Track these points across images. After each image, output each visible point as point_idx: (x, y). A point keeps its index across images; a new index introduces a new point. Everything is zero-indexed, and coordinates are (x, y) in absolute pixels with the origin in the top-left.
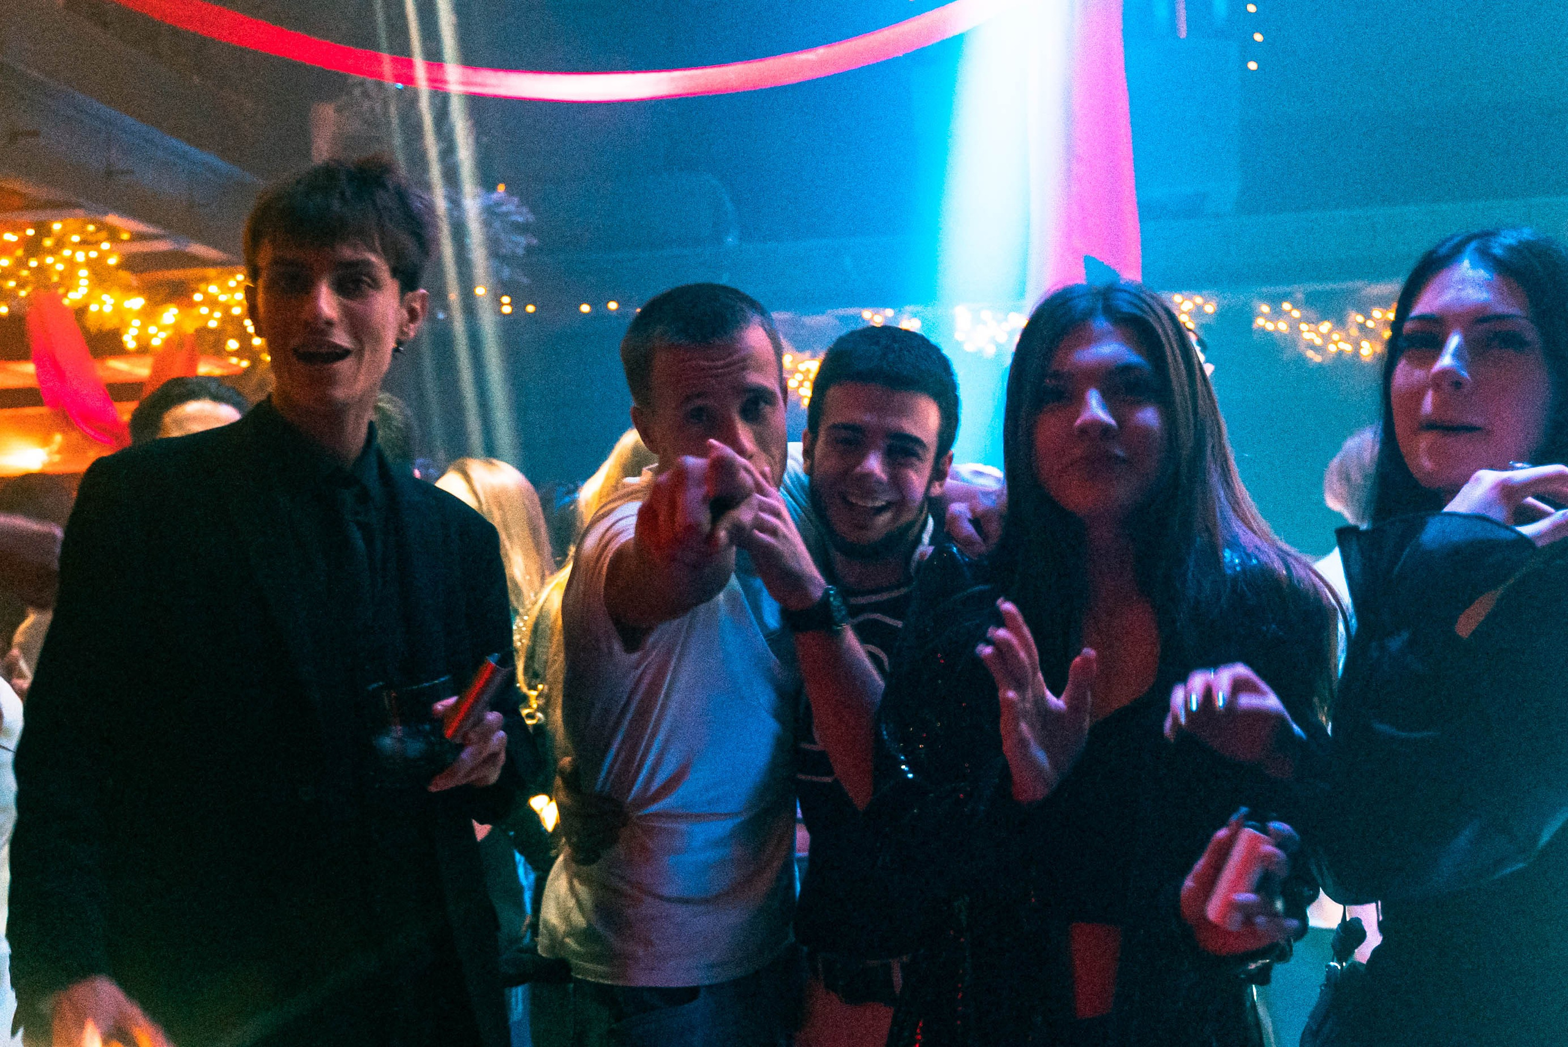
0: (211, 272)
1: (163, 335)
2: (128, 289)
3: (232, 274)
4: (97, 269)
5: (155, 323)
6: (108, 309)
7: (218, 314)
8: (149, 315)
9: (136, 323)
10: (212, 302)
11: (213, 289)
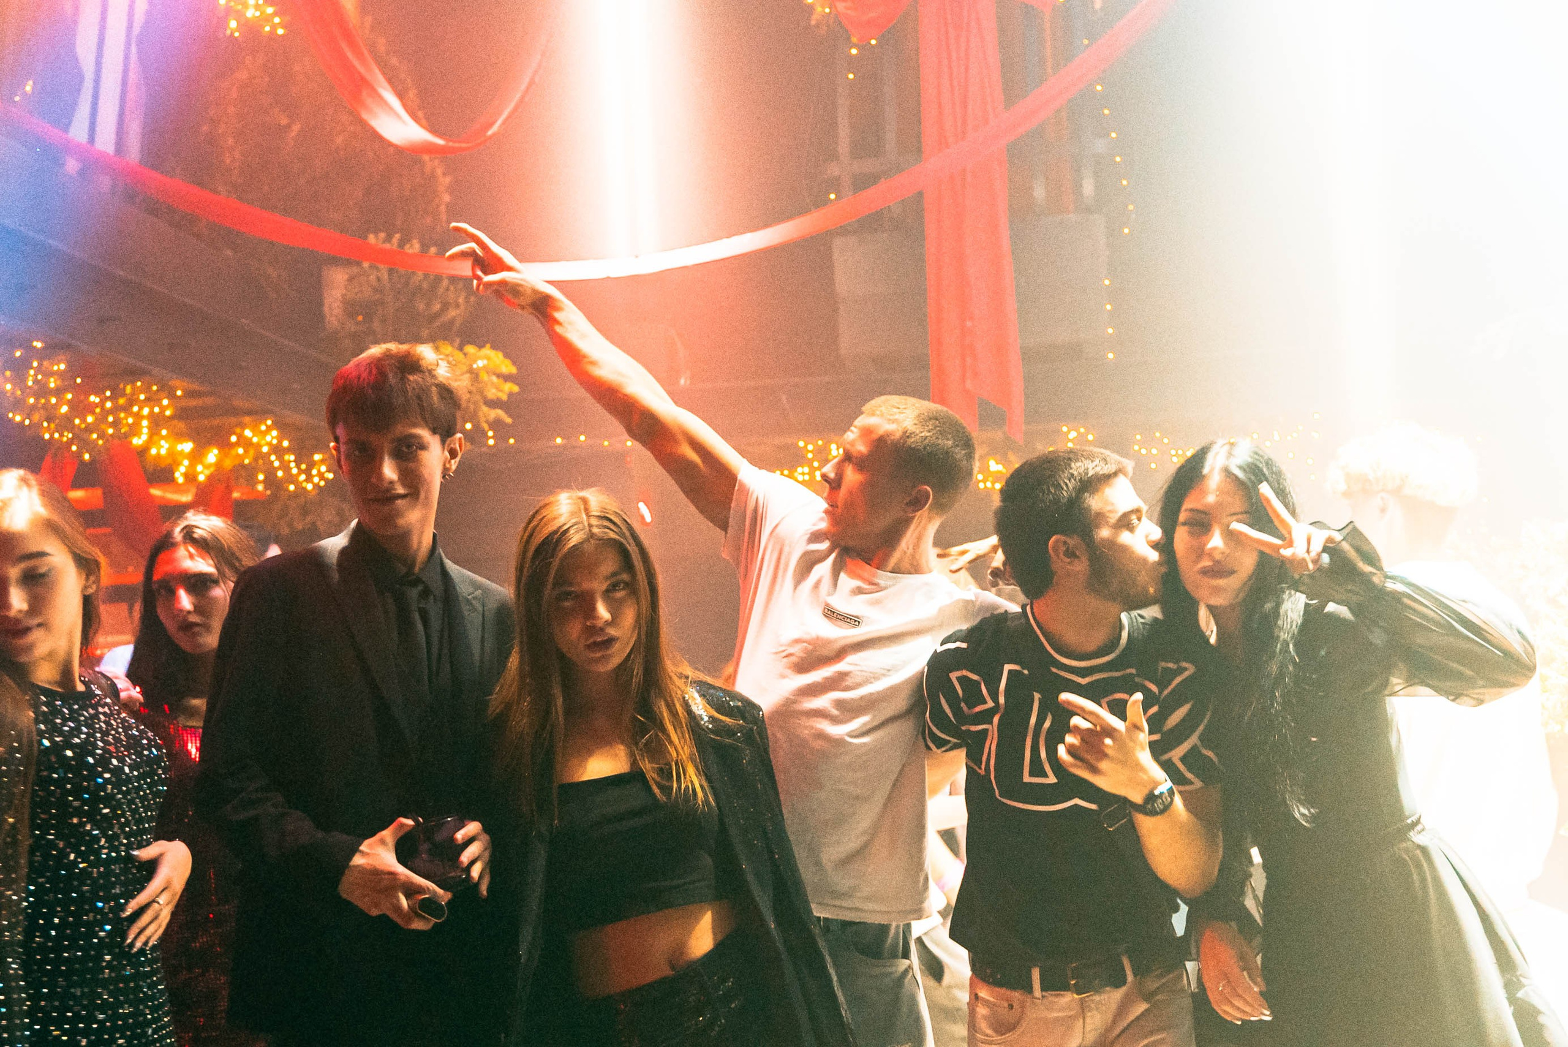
0: (247, 419)
1: (208, 472)
2: (179, 436)
3: (264, 421)
4: (157, 422)
5: (201, 463)
6: (163, 452)
7: (252, 452)
8: (196, 456)
9: (186, 462)
10: (247, 444)
11: (248, 433)
